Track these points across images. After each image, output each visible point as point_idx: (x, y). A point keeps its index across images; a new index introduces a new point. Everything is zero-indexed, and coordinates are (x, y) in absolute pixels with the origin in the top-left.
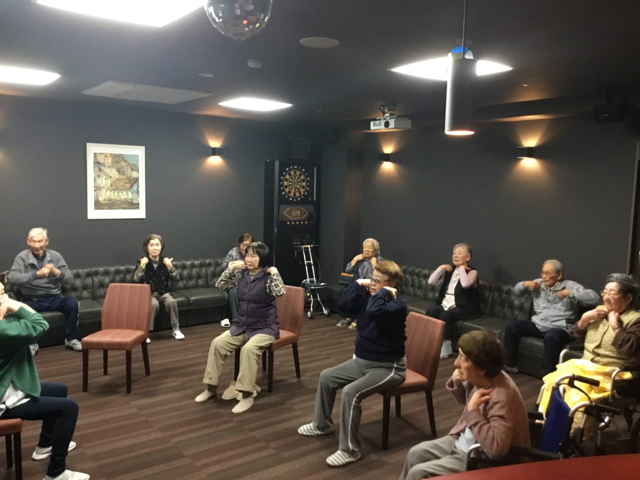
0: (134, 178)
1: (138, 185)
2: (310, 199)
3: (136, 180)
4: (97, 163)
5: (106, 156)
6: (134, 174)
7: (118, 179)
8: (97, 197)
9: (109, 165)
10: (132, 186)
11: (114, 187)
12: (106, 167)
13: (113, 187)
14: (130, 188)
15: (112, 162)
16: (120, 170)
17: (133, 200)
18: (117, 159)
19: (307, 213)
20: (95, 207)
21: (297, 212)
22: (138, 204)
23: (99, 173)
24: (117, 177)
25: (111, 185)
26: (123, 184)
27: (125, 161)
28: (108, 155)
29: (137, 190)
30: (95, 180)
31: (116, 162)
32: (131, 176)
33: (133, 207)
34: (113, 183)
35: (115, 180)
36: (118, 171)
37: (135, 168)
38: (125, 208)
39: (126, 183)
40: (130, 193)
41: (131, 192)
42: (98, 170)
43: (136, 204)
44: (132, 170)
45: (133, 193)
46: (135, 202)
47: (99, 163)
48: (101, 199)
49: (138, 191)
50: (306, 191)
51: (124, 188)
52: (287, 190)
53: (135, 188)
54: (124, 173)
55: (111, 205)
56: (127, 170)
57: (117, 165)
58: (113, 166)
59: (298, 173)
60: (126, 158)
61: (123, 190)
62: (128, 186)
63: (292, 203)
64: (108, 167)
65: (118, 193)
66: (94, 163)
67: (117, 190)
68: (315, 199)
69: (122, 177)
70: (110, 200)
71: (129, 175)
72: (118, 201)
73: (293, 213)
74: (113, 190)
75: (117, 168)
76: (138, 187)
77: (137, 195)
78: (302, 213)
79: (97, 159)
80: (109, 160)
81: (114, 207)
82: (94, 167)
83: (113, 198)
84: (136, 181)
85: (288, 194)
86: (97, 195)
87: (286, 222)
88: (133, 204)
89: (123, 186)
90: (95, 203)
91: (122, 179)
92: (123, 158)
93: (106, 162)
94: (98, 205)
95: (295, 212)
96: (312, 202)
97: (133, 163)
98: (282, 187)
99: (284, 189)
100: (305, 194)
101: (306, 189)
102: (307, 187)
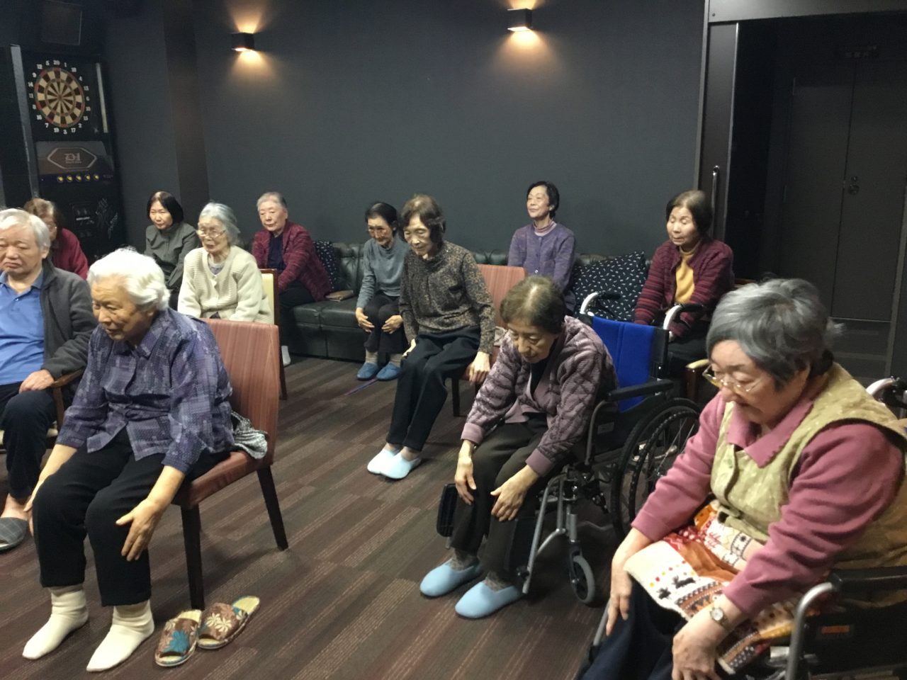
2: (96, 131)
19: (96, 158)
21: (74, 157)
50: (86, 113)
52: (46, 111)
59: (64, 76)
63: (60, 137)
68: (106, 129)
73: (67, 158)
78: (86, 158)
85: (49, 119)
87: (55, 177)
95: (71, 157)
96: (101, 136)
98: (35, 103)
99: (40, 109)
100: (85, 119)
101: (85, 109)
102: (86, 106)
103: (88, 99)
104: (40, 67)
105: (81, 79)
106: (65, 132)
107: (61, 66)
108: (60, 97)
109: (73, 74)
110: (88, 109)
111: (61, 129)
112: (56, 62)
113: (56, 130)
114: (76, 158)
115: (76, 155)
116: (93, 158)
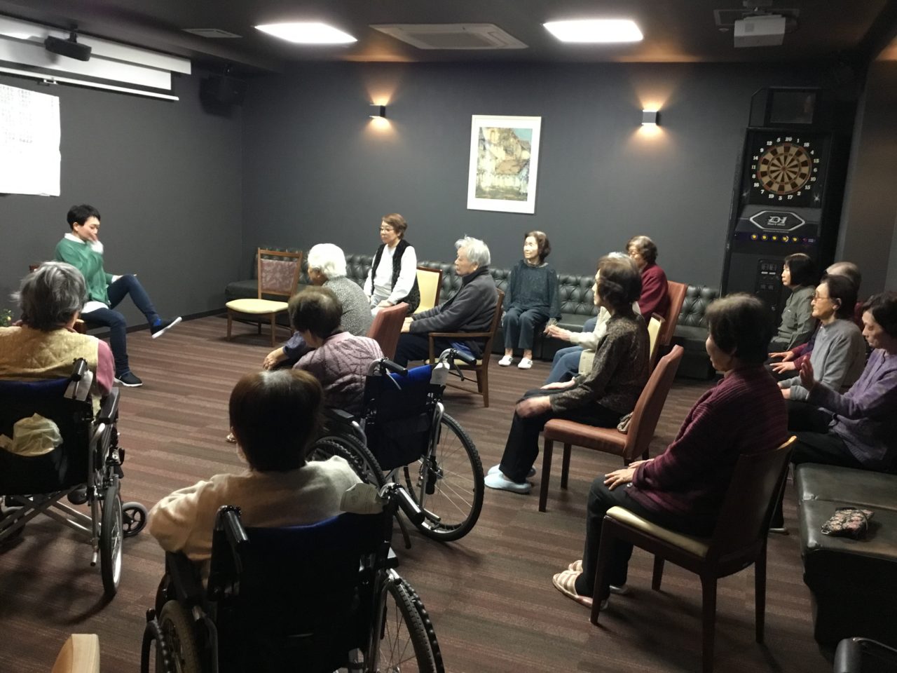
0: (524, 160)
1: (529, 169)
3: (527, 162)
4: (482, 140)
5: (493, 131)
6: (525, 155)
7: (504, 161)
8: (479, 183)
9: (496, 142)
10: (521, 170)
11: (500, 171)
12: (492, 145)
13: (498, 171)
14: (519, 172)
15: (500, 138)
16: (508, 149)
17: (520, 189)
18: (506, 134)
19: (804, 223)
20: (476, 194)
21: (779, 219)
22: (527, 194)
23: (483, 153)
24: (504, 159)
25: (496, 168)
26: (509, 167)
27: (515, 137)
28: (496, 130)
29: (527, 175)
30: (478, 161)
31: (504, 138)
32: (520, 157)
33: (520, 197)
34: (499, 166)
35: (501, 161)
36: (506, 150)
37: (526, 146)
38: (510, 199)
39: (514, 166)
40: (517, 179)
41: (519, 178)
42: (482, 148)
43: (524, 194)
44: (523, 149)
45: (521, 180)
46: (523, 191)
47: (484, 140)
48: (483, 185)
49: (528, 177)
50: (809, 183)
51: (510, 173)
52: (766, 180)
53: (524, 173)
54: (513, 153)
55: (495, 194)
56: (516, 150)
57: (506, 143)
58: (499, 144)
59: (794, 150)
60: (517, 134)
61: (509, 175)
62: (516, 170)
64: (495, 145)
65: (503, 178)
66: (479, 140)
67: (502, 175)
69: (510, 158)
70: (493, 187)
71: (518, 156)
72: (503, 189)
73: (771, 220)
74: (498, 174)
75: (504, 147)
76: (528, 172)
77: (525, 182)
78: (792, 221)
79: (483, 136)
80: (496, 136)
81: (499, 196)
82: (479, 146)
83: (496, 184)
84: (526, 164)
85: (766, 187)
86: (479, 180)
87: (750, 235)
88: (520, 194)
89: (510, 170)
90: (477, 190)
91: (509, 161)
92: (513, 133)
93: (492, 139)
94: (480, 193)
95: (776, 220)
97: (525, 140)
98: (756, 174)
99: (760, 178)
100: (806, 188)
101: (810, 179)
102: (811, 176)
103: (815, 170)
104: (770, 143)
105: (812, 152)
106: (780, 198)
107: (794, 142)
108: (784, 169)
109: (806, 148)
110: (813, 179)
111: (777, 196)
112: (789, 139)
113: (771, 196)
114: (781, 221)
115: (782, 218)
116: (801, 222)
